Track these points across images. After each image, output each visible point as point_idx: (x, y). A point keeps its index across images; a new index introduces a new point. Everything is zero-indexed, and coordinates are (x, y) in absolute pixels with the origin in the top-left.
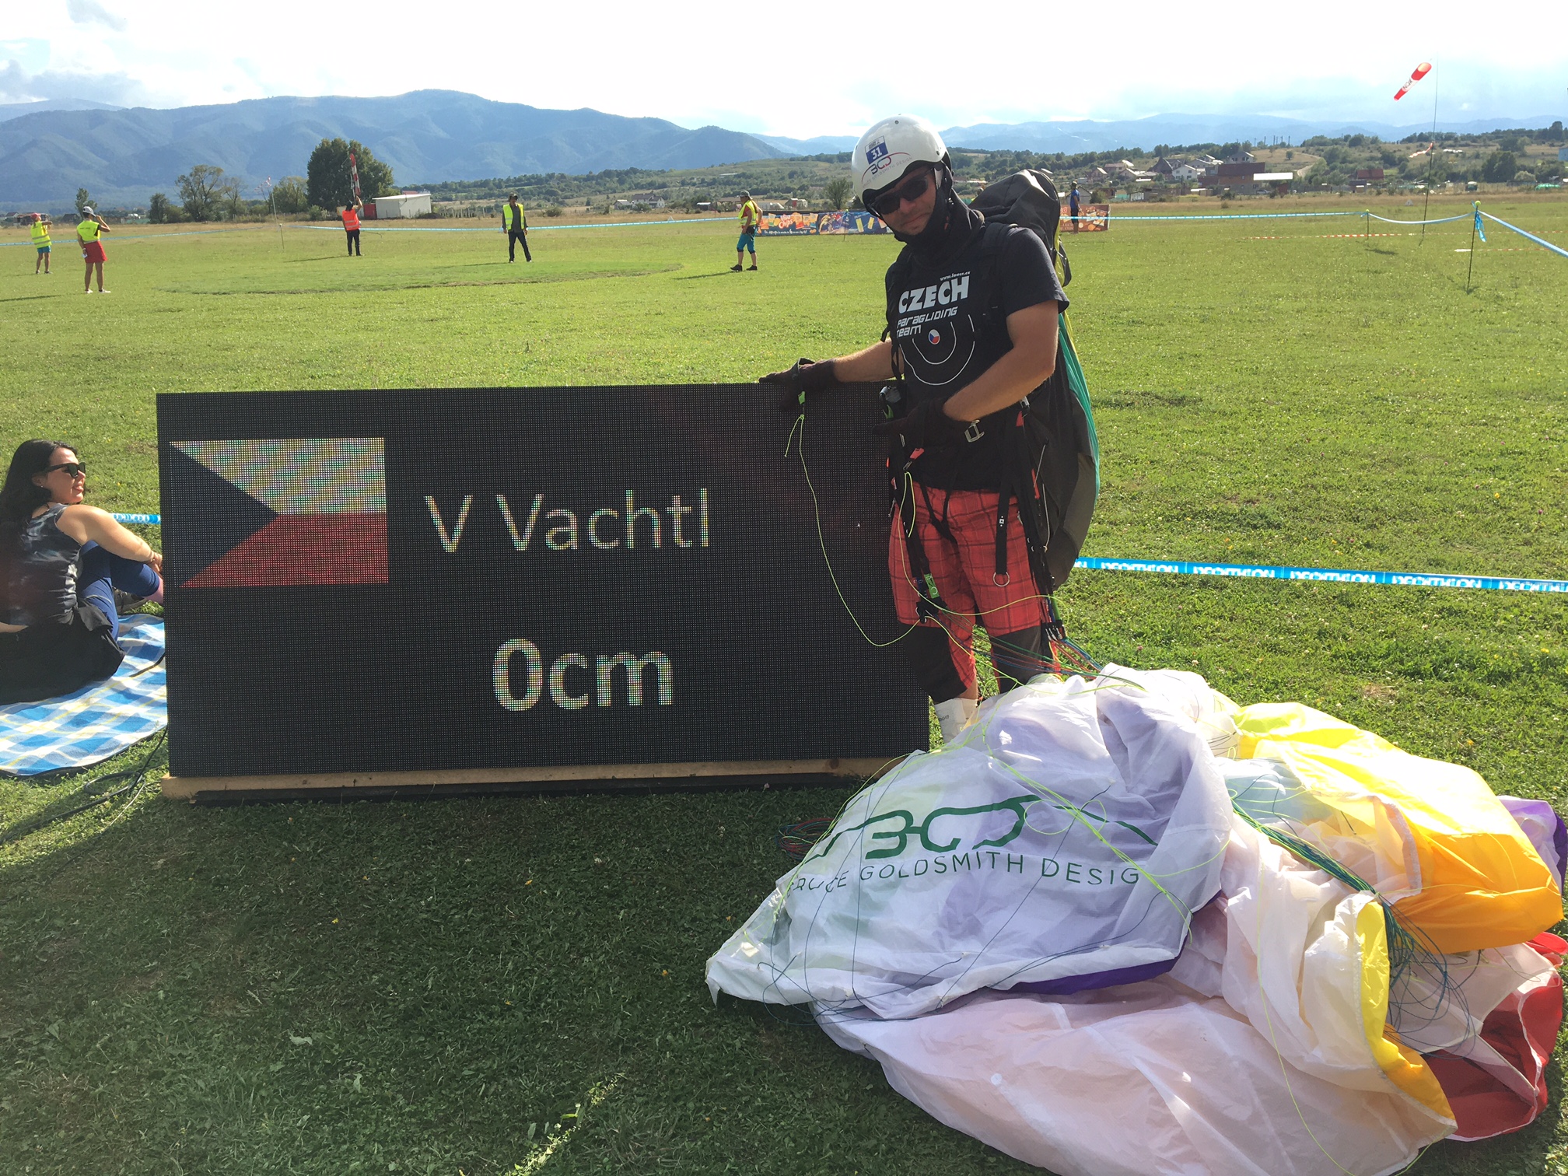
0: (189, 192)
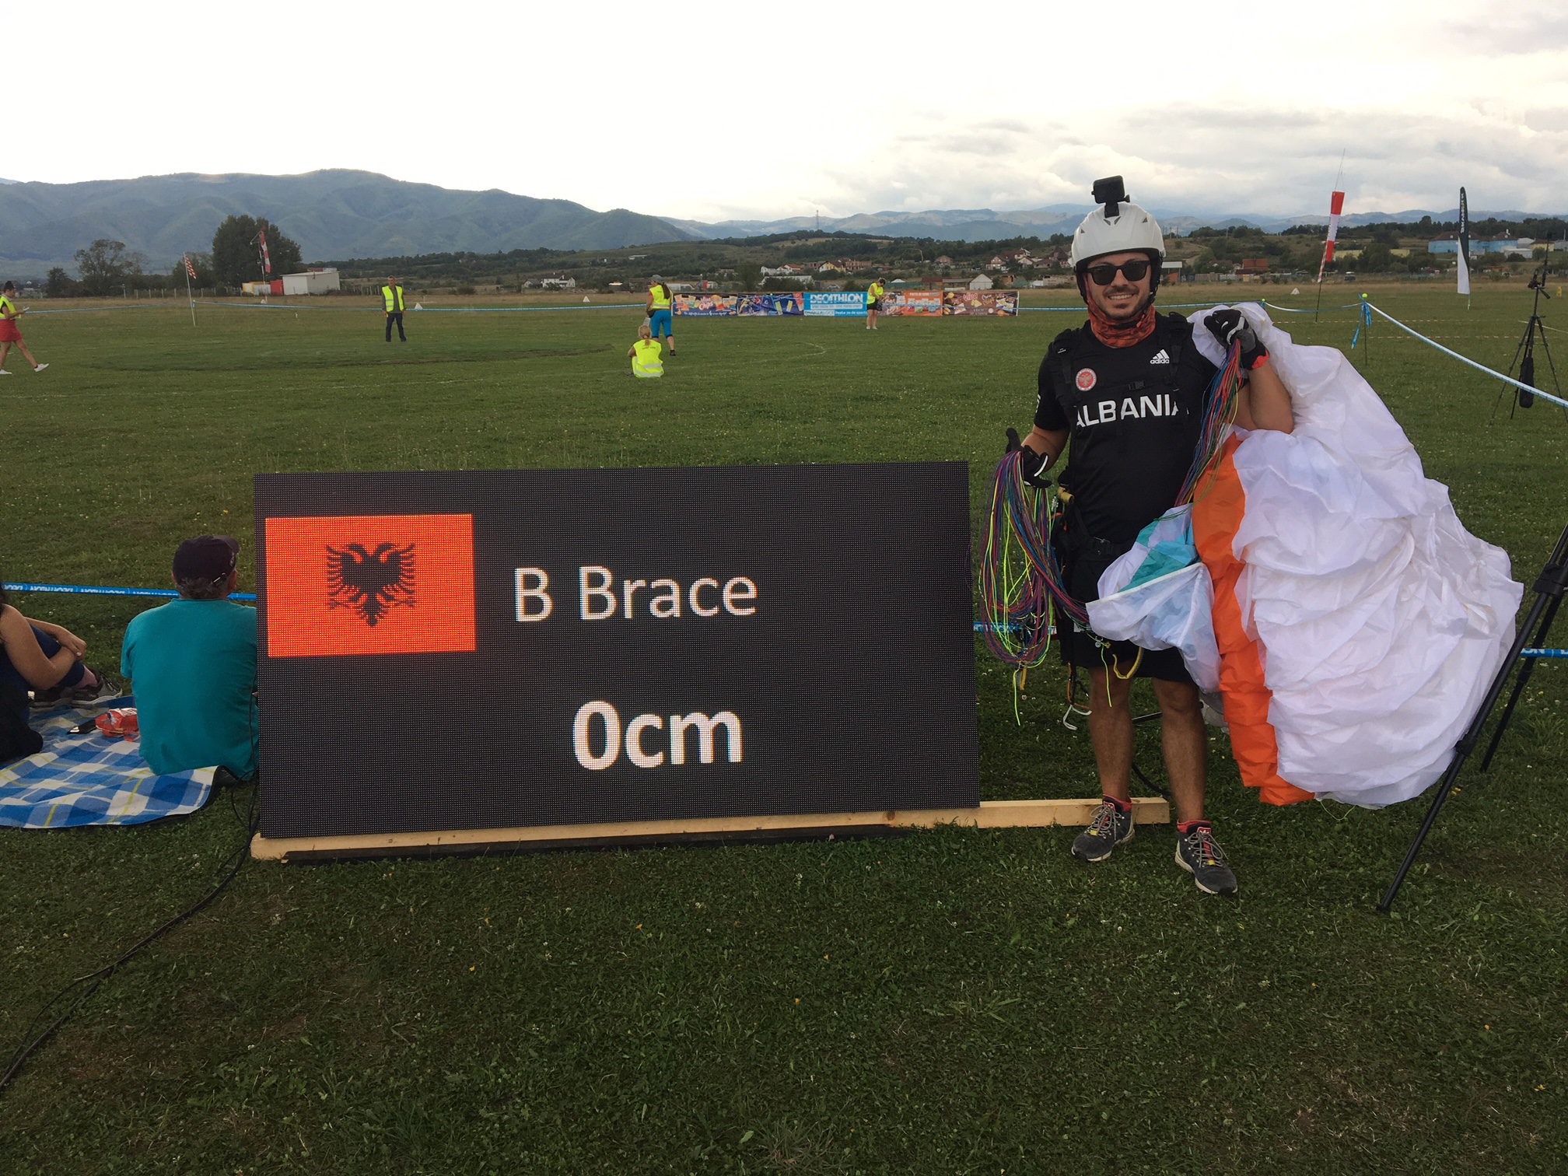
0: (87, 266)
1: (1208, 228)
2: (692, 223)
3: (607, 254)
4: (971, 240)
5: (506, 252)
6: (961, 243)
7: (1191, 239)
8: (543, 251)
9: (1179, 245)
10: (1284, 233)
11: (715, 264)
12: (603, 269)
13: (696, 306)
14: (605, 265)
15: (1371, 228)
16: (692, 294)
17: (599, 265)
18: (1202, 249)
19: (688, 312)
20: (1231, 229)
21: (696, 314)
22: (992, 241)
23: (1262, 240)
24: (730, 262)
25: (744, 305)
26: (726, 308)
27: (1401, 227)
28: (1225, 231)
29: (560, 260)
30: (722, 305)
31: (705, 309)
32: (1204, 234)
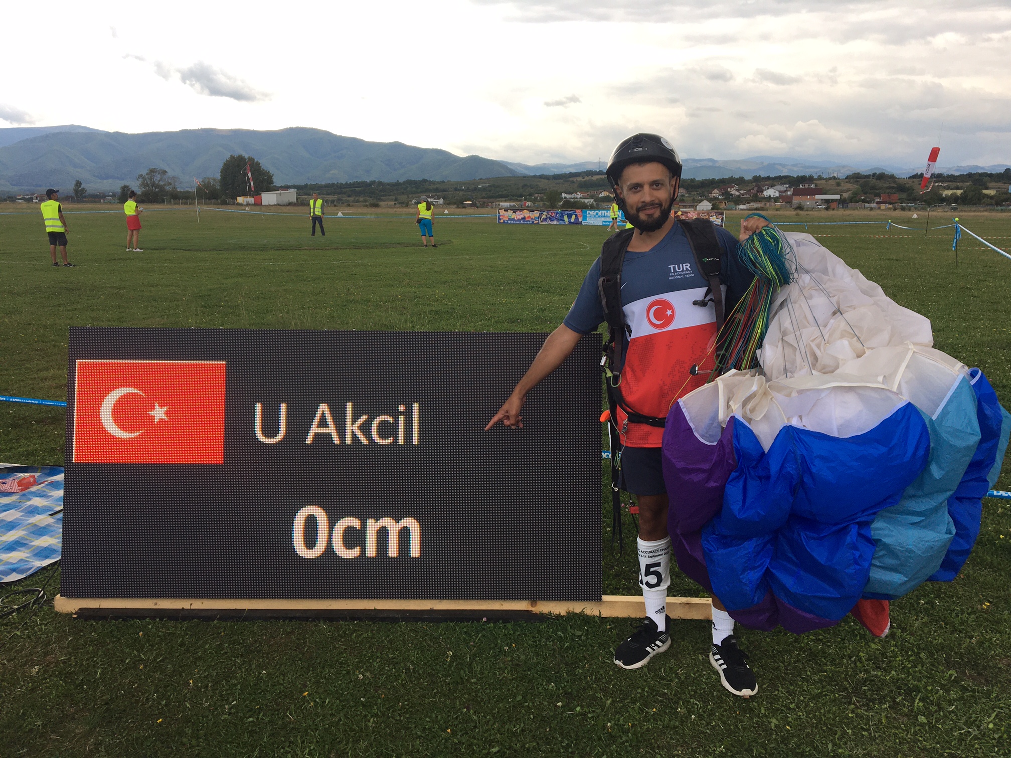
1: (858, 173)
2: (519, 165)
3: (464, 184)
4: (699, 178)
5: (401, 181)
6: (693, 180)
7: (847, 180)
8: (425, 181)
9: (838, 184)
10: (910, 178)
11: (532, 191)
12: (461, 193)
13: (512, 217)
14: (463, 190)
15: (970, 176)
16: (511, 209)
17: (459, 190)
18: (854, 187)
19: (507, 221)
20: (874, 174)
21: (512, 222)
22: (713, 179)
23: (895, 182)
24: (542, 190)
25: (544, 217)
26: (532, 219)
27: (991, 176)
28: (870, 175)
29: (435, 187)
30: (530, 217)
31: (518, 219)
32: (856, 177)
